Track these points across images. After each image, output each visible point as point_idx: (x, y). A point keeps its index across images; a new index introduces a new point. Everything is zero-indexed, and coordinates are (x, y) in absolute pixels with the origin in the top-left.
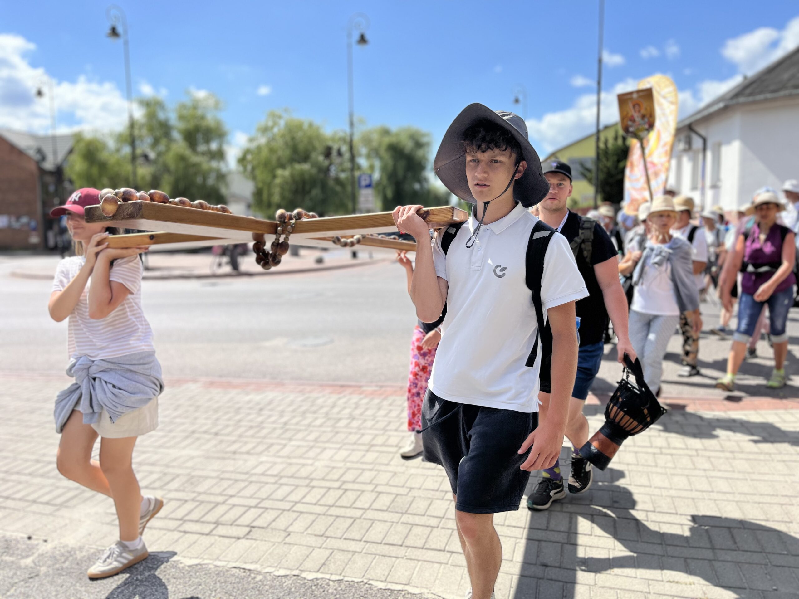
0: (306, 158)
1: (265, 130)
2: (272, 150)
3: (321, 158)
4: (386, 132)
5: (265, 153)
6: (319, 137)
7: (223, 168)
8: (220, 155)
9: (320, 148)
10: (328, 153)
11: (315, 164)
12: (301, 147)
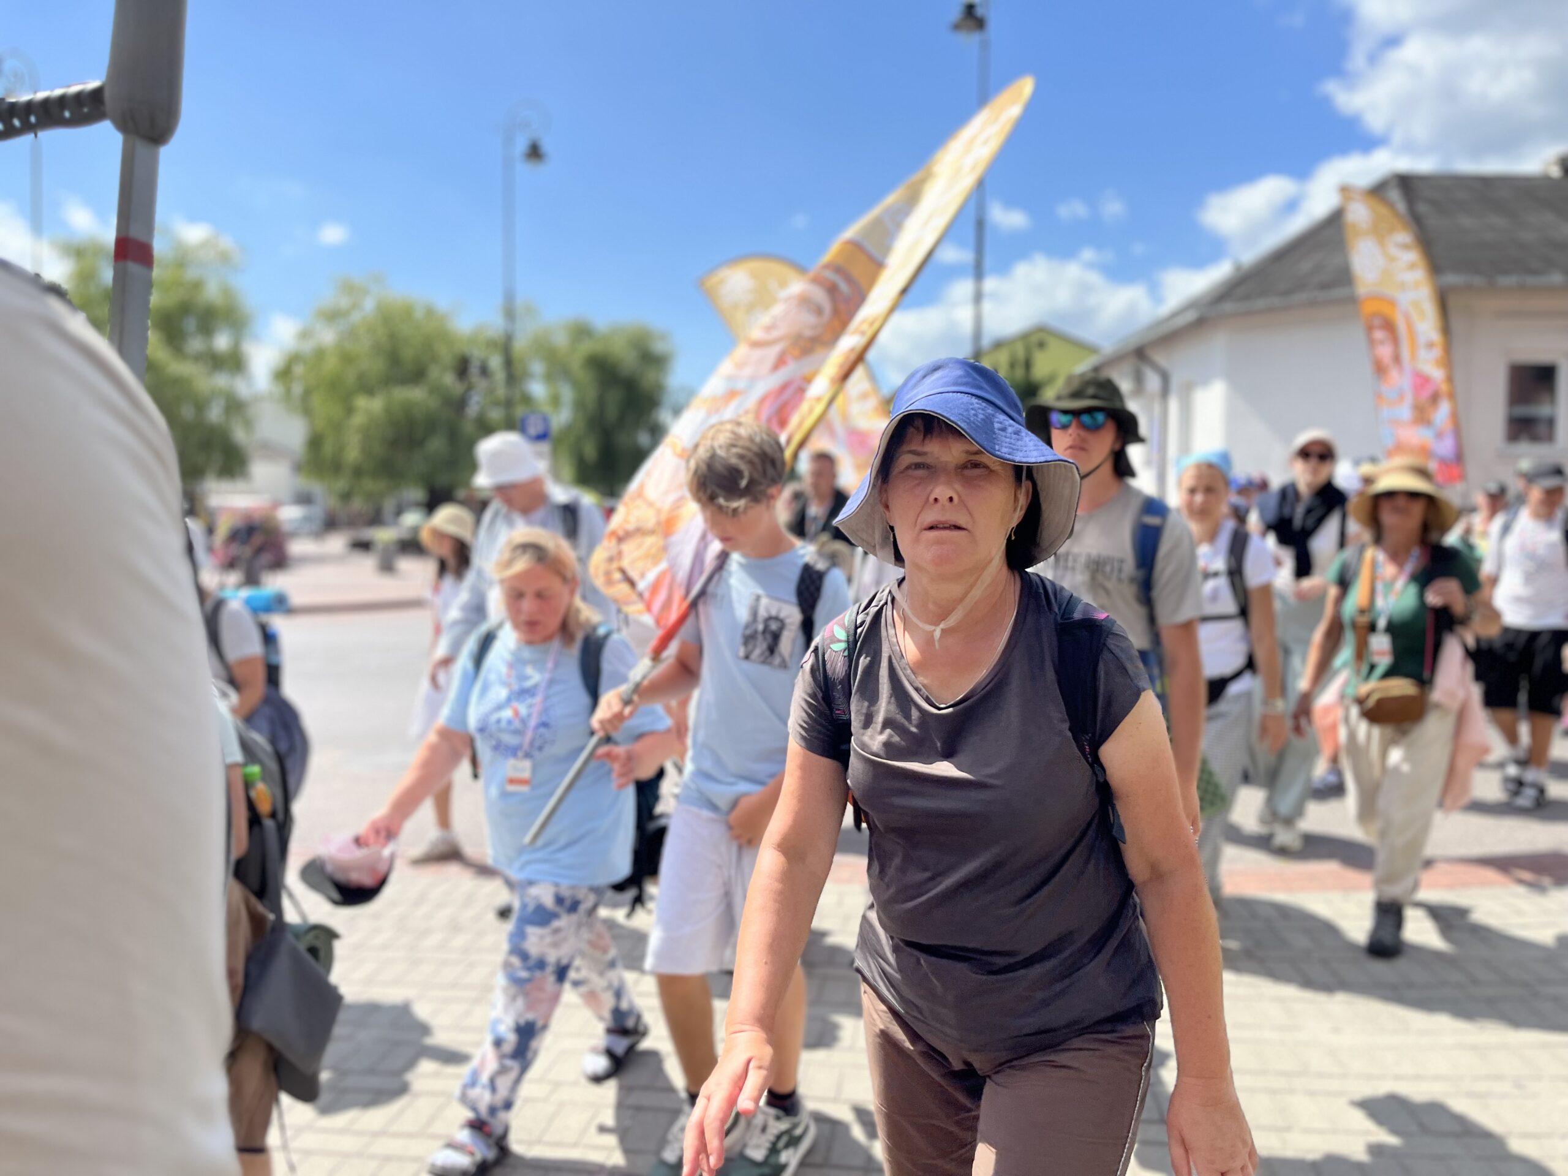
0: (417, 375)
1: (332, 316)
2: (347, 358)
3: (449, 379)
4: (581, 332)
5: (331, 364)
6: (445, 336)
7: (242, 388)
8: (234, 362)
9: (446, 356)
10: (463, 367)
11: (436, 389)
12: (408, 354)
